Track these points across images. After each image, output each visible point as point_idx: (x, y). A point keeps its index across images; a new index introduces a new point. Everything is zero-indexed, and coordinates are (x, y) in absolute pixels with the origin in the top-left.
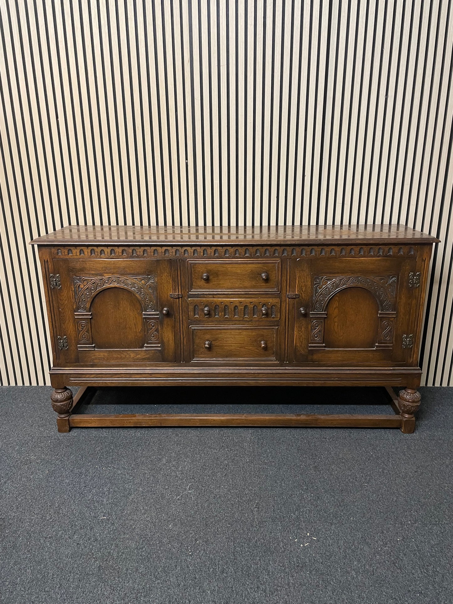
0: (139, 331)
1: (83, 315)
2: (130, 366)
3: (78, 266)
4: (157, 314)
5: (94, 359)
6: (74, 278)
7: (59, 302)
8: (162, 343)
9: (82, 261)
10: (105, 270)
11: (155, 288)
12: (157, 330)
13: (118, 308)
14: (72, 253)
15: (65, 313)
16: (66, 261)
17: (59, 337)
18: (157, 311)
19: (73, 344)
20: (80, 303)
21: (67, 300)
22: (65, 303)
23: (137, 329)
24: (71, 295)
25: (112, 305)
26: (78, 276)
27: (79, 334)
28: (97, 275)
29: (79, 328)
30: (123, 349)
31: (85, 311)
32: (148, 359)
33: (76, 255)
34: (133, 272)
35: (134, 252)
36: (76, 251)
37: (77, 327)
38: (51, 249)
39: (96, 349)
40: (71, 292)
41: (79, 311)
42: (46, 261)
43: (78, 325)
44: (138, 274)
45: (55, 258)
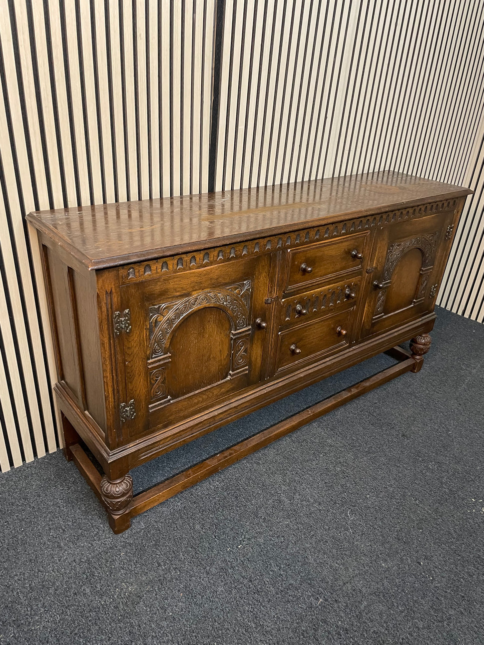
0: (225, 357)
1: (159, 361)
2: (212, 406)
3: (157, 288)
4: (249, 330)
5: (168, 416)
6: (151, 308)
7: (126, 352)
8: (250, 363)
9: (164, 280)
10: (194, 287)
11: (250, 296)
12: (245, 351)
13: (203, 336)
14: (151, 270)
15: (133, 367)
16: (140, 285)
17: (123, 404)
18: (249, 325)
19: (143, 407)
20: (156, 344)
21: (139, 345)
22: (135, 351)
23: (222, 356)
24: (145, 335)
25: (196, 333)
26: (156, 305)
27: (151, 389)
28: (182, 296)
29: (152, 381)
30: (204, 389)
31: (162, 354)
32: (233, 390)
33: (157, 273)
34: (227, 281)
35: (233, 251)
36: (156, 266)
37: (150, 381)
38: (119, 271)
39: (172, 402)
40: (145, 331)
41: (154, 356)
42: (109, 292)
43: (151, 377)
44: (233, 282)
45: (123, 283)
